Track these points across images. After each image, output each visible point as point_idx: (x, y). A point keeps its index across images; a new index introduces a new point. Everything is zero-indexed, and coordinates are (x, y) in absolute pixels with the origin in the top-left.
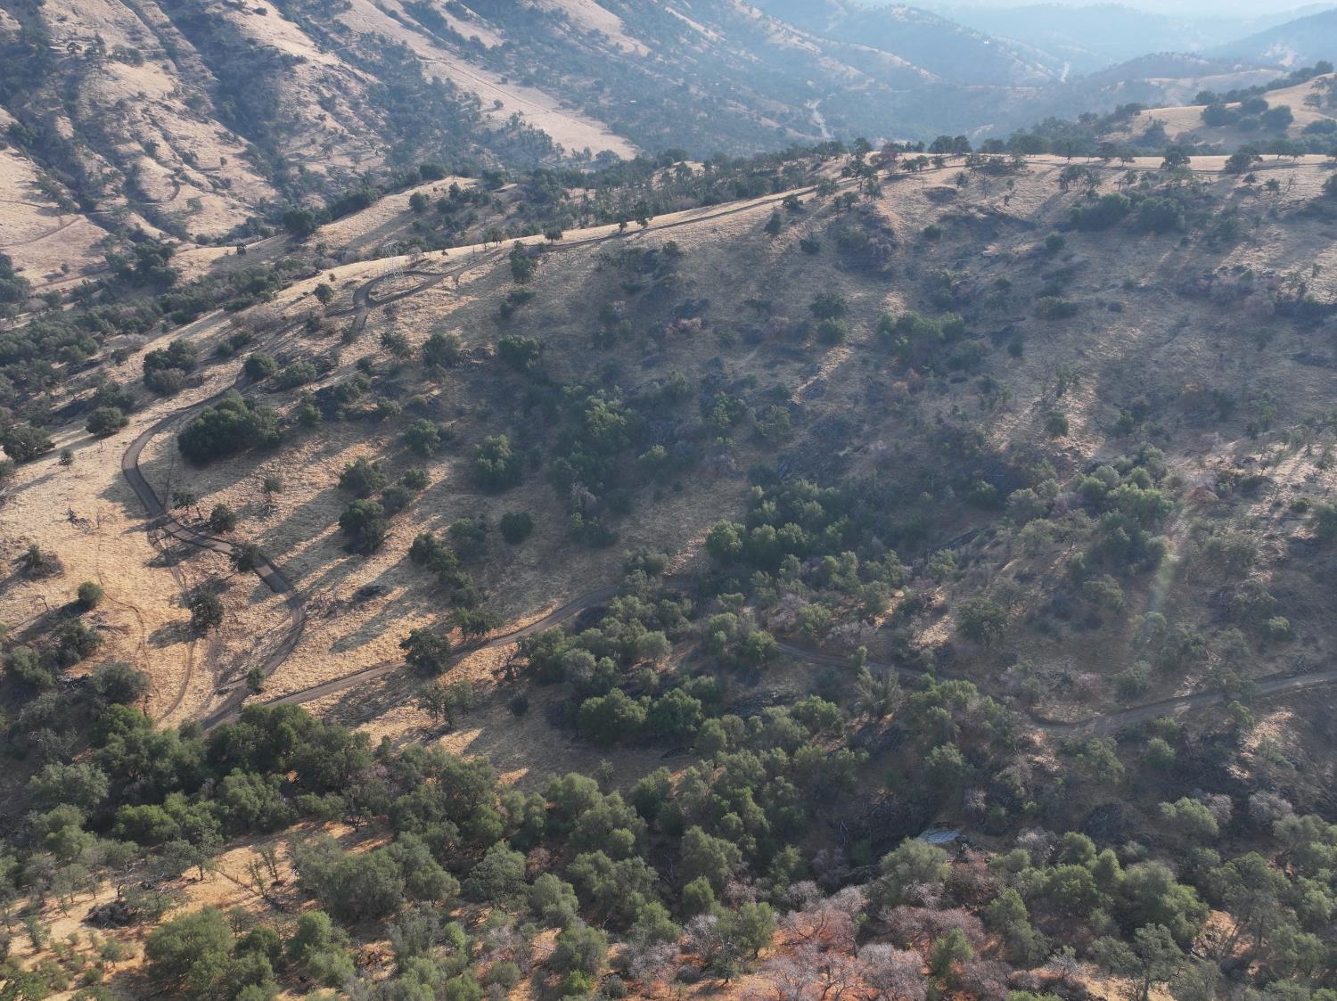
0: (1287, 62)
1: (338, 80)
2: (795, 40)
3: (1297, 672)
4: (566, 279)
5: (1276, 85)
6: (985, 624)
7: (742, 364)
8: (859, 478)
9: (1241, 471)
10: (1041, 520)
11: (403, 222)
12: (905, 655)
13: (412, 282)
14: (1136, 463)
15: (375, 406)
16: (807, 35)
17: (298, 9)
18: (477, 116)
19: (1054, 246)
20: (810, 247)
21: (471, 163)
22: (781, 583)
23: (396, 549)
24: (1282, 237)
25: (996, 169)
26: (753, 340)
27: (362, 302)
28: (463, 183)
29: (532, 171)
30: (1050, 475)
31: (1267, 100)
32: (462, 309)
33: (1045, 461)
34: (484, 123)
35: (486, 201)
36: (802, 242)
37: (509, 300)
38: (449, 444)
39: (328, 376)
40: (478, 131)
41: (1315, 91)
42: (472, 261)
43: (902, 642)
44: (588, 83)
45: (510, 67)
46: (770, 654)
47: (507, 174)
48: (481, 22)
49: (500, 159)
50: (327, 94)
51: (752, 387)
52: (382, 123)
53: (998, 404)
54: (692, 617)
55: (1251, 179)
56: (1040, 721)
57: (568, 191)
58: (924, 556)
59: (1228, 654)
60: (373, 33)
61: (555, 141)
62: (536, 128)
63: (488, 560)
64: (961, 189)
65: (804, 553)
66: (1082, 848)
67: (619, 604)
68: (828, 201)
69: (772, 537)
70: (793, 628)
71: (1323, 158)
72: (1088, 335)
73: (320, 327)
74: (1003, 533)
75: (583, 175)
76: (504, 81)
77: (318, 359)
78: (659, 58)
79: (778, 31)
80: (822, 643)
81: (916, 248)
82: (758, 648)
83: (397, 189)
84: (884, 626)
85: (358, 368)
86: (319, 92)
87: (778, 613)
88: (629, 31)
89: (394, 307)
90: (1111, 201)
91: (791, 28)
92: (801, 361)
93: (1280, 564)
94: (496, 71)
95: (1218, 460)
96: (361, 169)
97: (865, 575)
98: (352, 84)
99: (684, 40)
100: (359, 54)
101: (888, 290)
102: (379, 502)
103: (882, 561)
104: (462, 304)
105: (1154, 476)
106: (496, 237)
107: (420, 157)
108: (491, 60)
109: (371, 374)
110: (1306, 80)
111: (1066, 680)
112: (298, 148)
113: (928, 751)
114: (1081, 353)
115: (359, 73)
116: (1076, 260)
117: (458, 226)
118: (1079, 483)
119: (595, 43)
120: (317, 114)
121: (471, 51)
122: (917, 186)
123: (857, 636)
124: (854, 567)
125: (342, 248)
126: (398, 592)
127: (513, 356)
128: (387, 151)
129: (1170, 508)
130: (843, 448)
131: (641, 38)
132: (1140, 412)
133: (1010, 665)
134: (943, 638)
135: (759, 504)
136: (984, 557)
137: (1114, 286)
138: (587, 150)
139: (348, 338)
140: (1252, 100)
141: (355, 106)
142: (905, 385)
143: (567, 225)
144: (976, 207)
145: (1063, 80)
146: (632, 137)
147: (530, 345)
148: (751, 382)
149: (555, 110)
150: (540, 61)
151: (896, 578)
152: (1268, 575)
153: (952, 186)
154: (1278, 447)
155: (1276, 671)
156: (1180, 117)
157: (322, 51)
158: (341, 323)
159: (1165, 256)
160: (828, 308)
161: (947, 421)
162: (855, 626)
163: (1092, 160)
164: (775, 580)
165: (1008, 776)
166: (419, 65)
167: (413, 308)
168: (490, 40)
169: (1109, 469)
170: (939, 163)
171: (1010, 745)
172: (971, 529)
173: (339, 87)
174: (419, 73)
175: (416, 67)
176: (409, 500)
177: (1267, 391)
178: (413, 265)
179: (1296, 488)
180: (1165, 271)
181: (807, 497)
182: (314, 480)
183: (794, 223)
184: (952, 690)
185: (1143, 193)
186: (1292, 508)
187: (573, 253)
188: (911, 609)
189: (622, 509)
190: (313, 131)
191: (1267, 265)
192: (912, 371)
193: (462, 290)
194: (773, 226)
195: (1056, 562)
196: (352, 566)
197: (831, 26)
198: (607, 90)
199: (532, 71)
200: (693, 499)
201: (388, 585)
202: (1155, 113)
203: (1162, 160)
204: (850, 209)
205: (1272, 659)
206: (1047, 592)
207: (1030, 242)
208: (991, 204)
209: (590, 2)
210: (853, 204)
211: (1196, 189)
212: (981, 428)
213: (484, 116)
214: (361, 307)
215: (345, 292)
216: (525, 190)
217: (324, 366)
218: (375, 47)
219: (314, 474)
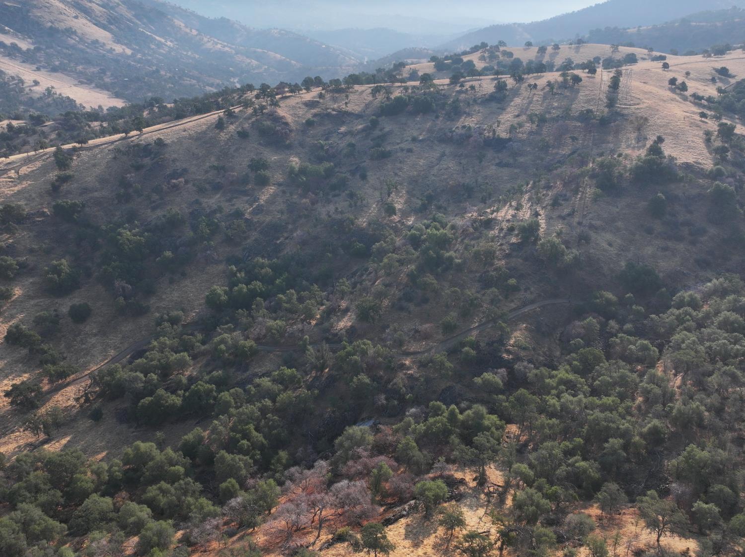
2: (219, 46)
3: (524, 305)
4: (94, 165)
7: (212, 201)
8: (290, 253)
9: (482, 218)
12: (330, 337)
14: (433, 222)
16: (225, 43)
18: (22, 90)
19: (374, 124)
20: (243, 135)
22: (254, 313)
24: (481, 111)
25: (339, 91)
26: (217, 188)
28: (16, 123)
29: (63, 113)
30: (391, 235)
31: (463, 59)
33: (388, 229)
34: (27, 94)
36: (239, 133)
37: (56, 180)
38: (26, 270)
40: (24, 99)
43: (327, 330)
44: (95, 69)
45: (42, 61)
46: (254, 352)
48: (17, 35)
51: (221, 212)
53: (359, 203)
54: (203, 343)
55: (462, 86)
56: (407, 354)
57: (89, 123)
59: (492, 303)
61: (78, 102)
62: (64, 95)
63: (63, 336)
64: (321, 101)
65: (265, 296)
66: (439, 408)
67: (155, 343)
68: (250, 111)
69: (245, 290)
70: (265, 336)
72: (399, 165)
76: (38, 69)
78: (139, 56)
79: (209, 42)
80: (283, 341)
81: (302, 131)
82: (246, 349)
84: (316, 324)
88: (118, 41)
90: (398, 99)
91: (215, 40)
92: (248, 195)
93: (507, 256)
94: (32, 64)
95: (471, 215)
97: (301, 300)
99: (153, 46)
101: (291, 154)
103: (310, 291)
104: (24, 186)
105: (442, 225)
108: (28, 58)
110: (478, 50)
111: (417, 331)
113: (351, 380)
114: (396, 174)
116: (387, 129)
118: (406, 235)
119: (96, 47)
121: (12, 52)
122: (298, 100)
123: (302, 331)
124: (295, 297)
129: (452, 239)
130: (278, 239)
131: (126, 45)
132: (430, 198)
133: (387, 329)
134: (349, 324)
135: (234, 275)
137: (407, 141)
138: (100, 107)
140: (456, 58)
142: (308, 200)
144: (331, 108)
148: (220, 209)
150: (61, 57)
151: (319, 299)
152: (503, 262)
153: (318, 99)
154: (496, 205)
155: (515, 306)
156: (425, 67)
159: (429, 125)
160: (258, 165)
161: (334, 216)
162: (300, 326)
163: (386, 84)
164: (250, 313)
165: (395, 384)
168: (24, 45)
169: (420, 226)
170: (308, 90)
171: (393, 368)
172: (355, 269)
177: (487, 181)
180: (430, 131)
181: (262, 266)
183: (232, 123)
184: (358, 347)
185: (413, 95)
189: (150, 292)
191: (477, 124)
192: (310, 193)
193: (22, 178)
194: (220, 125)
197: (239, 40)
198: (109, 73)
199: (57, 63)
200: (194, 279)
202: (412, 66)
203: (419, 82)
204: (263, 114)
205: (512, 301)
206: (400, 291)
207: (361, 124)
208: (339, 107)
209: (89, 24)
210: (264, 111)
211: (438, 92)
212: (352, 217)
213: (27, 90)
216: (60, 124)
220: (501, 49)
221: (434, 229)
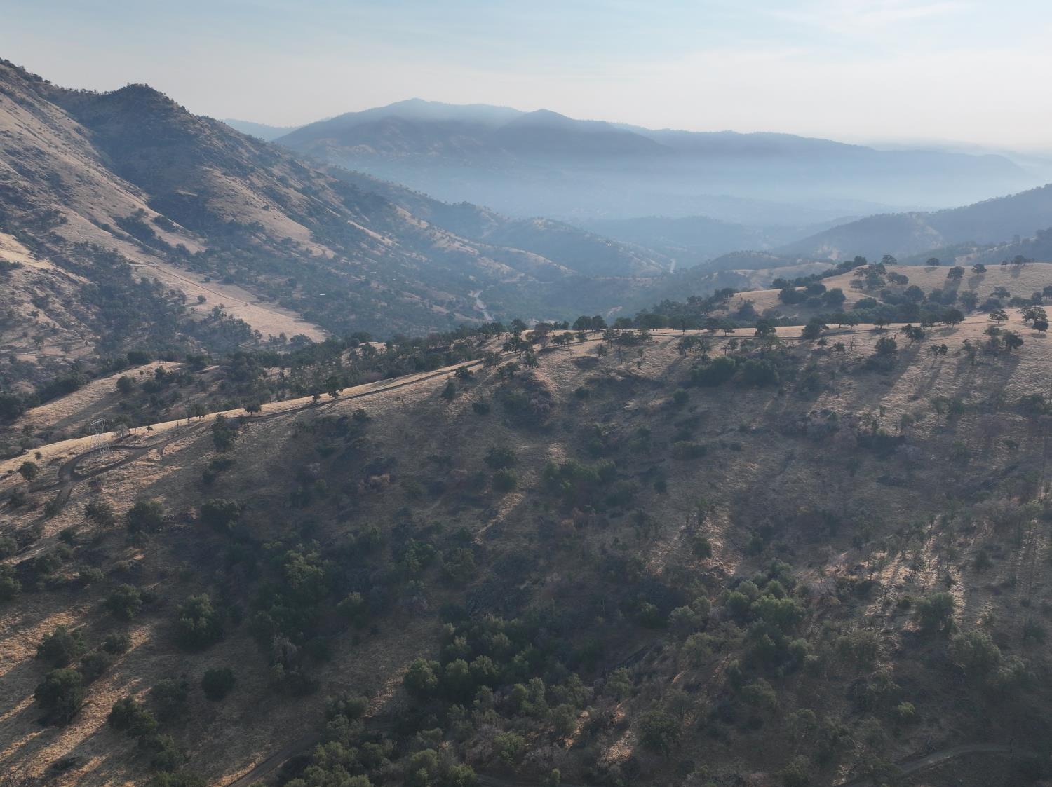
0: (834, 257)
1: (52, 283)
2: (457, 245)
3: (929, 750)
4: (265, 446)
5: (829, 274)
6: (663, 735)
7: (428, 513)
8: (539, 608)
9: (854, 577)
10: (699, 634)
11: (110, 403)
13: (117, 456)
14: (771, 577)
15: (77, 574)
16: (466, 241)
17: (17, 224)
18: (182, 309)
19: (681, 400)
20: (481, 409)
21: (177, 349)
22: (476, 714)
23: (94, 717)
24: (853, 386)
25: (628, 341)
26: (437, 490)
27: (67, 477)
28: (168, 367)
29: (233, 354)
30: (702, 594)
31: (825, 284)
32: (165, 478)
33: (696, 580)
34: (188, 315)
35: (190, 381)
36: (475, 406)
37: (211, 467)
38: (150, 606)
39: (30, 549)
40: (182, 322)
41: (857, 277)
42: (176, 434)
44: (281, 280)
45: (213, 269)
47: (210, 357)
48: (186, 233)
49: (203, 344)
50: (41, 294)
51: (439, 532)
52: (93, 317)
54: (394, 757)
55: (823, 343)
57: (265, 369)
58: (603, 675)
59: (870, 741)
60: (87, 243)
61: (254, 327)
62: (236, 318)
63: (189, 720)
64: (601, 357)
65: (495, 683)
68: (494, 370)
69: (465, 671)
70: (490, 757)
71: (871, 326)
72: (717, 471)
73: (24, 503)
74: (668, 648)
75: (279, 356)
76: (207, 280)
77: (20, 533)
78: (344, 260)
79: (443, 238)
81: (569, 406)
83: (105, 374)
84: (574, 747)
85: (60, 539)
86: (33, 293)
87: (475, 744)
88: (317, 239)
89: (99, 479)
90: (720, 363)
91: (453, 236)
92: (482, 506)
93: (898, 655)
94: (200, 272)
95: (834, 569)
96: (71, 358)
97: (552, 699)
98: (65, 285)
99: (364, 246)
100: (72, 260)
101: (550, 442)
102: (78, 670)
103: (566, 684)
104: (166, 474)
105: (786, 587)
106: (199, 411)
107: (128, 345)
108: (196, 264)
109: (73, 544)
110: (849, 270)
112: (11, 341)
114: (713, 486)
115: (72, 276)
116: (699, 410)
117: (163, 404)
119: (287, 248)
120: (30, 311)
121: (177, 256)
122: (567, 356)
124: (542, 692)
125: (49, 428)
126: (95, 761)
127: (215, 518)
128: (96, 341)
129: (803, 614)
130: (523, 582)
131: (328, 244)
132: (767, 533)
133: (689, 772)
134: (627, 752)
135: (451, 640)
136: (655, 672)
137: (732, 430)
138: (282, 335)
139: (52, 511)
140: (814, 284)
141: (67, 303)
142: (572, 521)
143: (266, 399)
144: (615, 371)
145: (672, 272)
146: (322, 324)
147: (231, 507)
148: (438, 527)
149: (252, 303)
150: (240, 264)
151: (580, 700)
152: (890, 666)
153: (594, 355)
154: (879, 555)
155: (911, 752)
156: (764, 298)
157: (38, 258)
158: (46, 498)
159: (768, 404)
160: (501, 459)
161: (610, 551)
162: (547, 749)
163: (702, 331)
164: (470, 712)
166: (129, 268)
167: (118, 480)
168: (193, 247)
169: (749, 584)
170: (582, 338)
172: (641, 647)
173: (52, 288)
174: (128, 275)
175: (126, 269)
176: (110, 664)
177: (863, 508)
178: (119, 441)
179: (899, 588)
180: (770, 416)
182: (12, 653)
183: (466, 390)
185: (744, 355)
186: (899, 605)
187: (271, 422)
188: (597, 727)
189: (322, 656)
190: (26, 325)
191: (846, 408)
192: (576, 509)
193: (165, 461)
194: (449, 392)
195: (717, 671)
196: (47, 740)
197: (486, 234)
198: (299, 286)
199: (233, 271)
200: (390, 641)
201: (84, 755)
202: (744, 294)
203: (755, 330)
204: (512, 376)
205: (907, 742)
206: (713, 700)
207: (661, 398)
208: (627, 368)
209: (282, 216)
210: (515, 372)
211: (783, 351)
212: (639, 555)
213: (188, 309)
214: (66, 481)
215: (51, 469)
216: (226, 370)
217: (25, 539)
218: (88, 254)
219: (10, 647)
220: (889, 268)
221: (772, 596)
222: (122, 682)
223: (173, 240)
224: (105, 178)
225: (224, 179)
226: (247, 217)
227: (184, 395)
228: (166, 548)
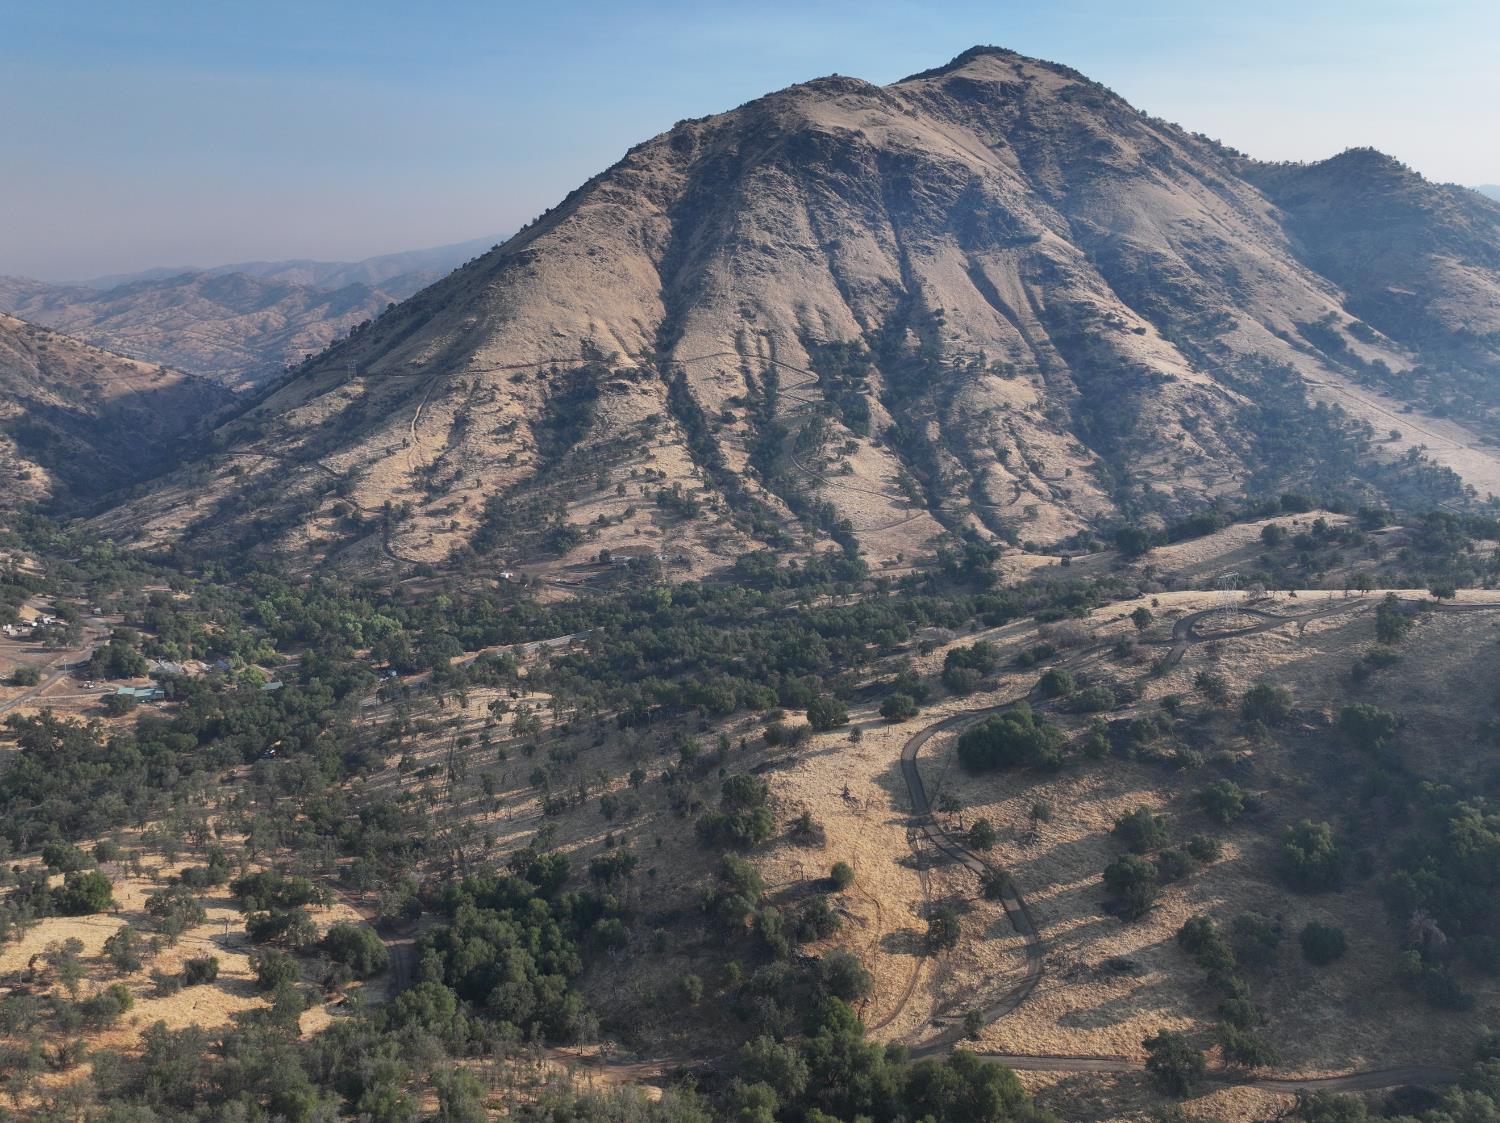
1: (1207, 401)
4: (1452, 648)
11: (1248, 555)
13: (1246, 621)
15: (1173, 752)
17: (1178, 329)
18: (1364, 447)
21: (1348, 498)
23: (1163, 925)
27: (1182, 635)
28: (1331, 519)
29: (1427, 513)
32: (1301, 662)
34: (1372, 455)
37: (1366, 661)
38: (1252, 816)
39: (1126, 708)
40: (1362, 463)
42: (1326, 608)
45: (1418, 395)
47: (1392, 514)
48: (1389, 344)
49: (1386, 496)
50: (1191, 413)
52: (1247, 447)
57: (1473, 541)
60: (1256, 354)
61: (1465, 481)
62: (1441, 465)
63: (1276, 975)
67: (1460, 1098)
73: (1130, 653)
76: (1408, 410)
77: (1118, 688)
83: (1249, 517)
85: (1162, 705)
86: (1183, 411)
89: (1219, 645)
94: (1399, 399)
96: (1212, 493)
98: (1221, 405)
100: (1235, 375)
102: (1154, 863)
104: (1303, 656)
106: (1362, 584)
107: (1285, 485)
108: (1395, 388)
109: (1176, 715)
112: (1148, 466)
115: (1231, 394)
117: (1315, 566)
120: (1175, 433)
121: (1371, 376)
125: (1172, 573)
126: (1152, 977)
127: (1358, 729)
128: (1246, 476)
139: (1159, 671)
141: (1220, 427)
143: (1465, 583)
147: (1385, 720)
149: (1470, 446)
150: (1461, 389)
157: (1195, 371)
158: (1155, 653)
166: (1304, 388)
167: (1241, 651)
168: (1396, 364)
173: (1206, 407)
174: (1301, 397)
175: (1299, 389)
176: (1192, 871)
178: (1252, 603)
182: (1087, 819)
187: (1468, 617)
189: (1487, 966)
190: (1167, 449)
193: (1305, 640)
196: (1108, 929)
199: (1449, 400)
201: (1144, 964)
213: (1374, 447)
214: (1181, 640)
215: (1166, 621)
216: (1411, 534)
217: (1125, 696)
218: (1256, 367)
219: (1088, 812)
222: (1202, 897)
223: (1368, 354)
224: (1294, 273)
225: (1461, 270)
226: (1487, 325)
227: (1346, 559)
228: (1285, 751)
